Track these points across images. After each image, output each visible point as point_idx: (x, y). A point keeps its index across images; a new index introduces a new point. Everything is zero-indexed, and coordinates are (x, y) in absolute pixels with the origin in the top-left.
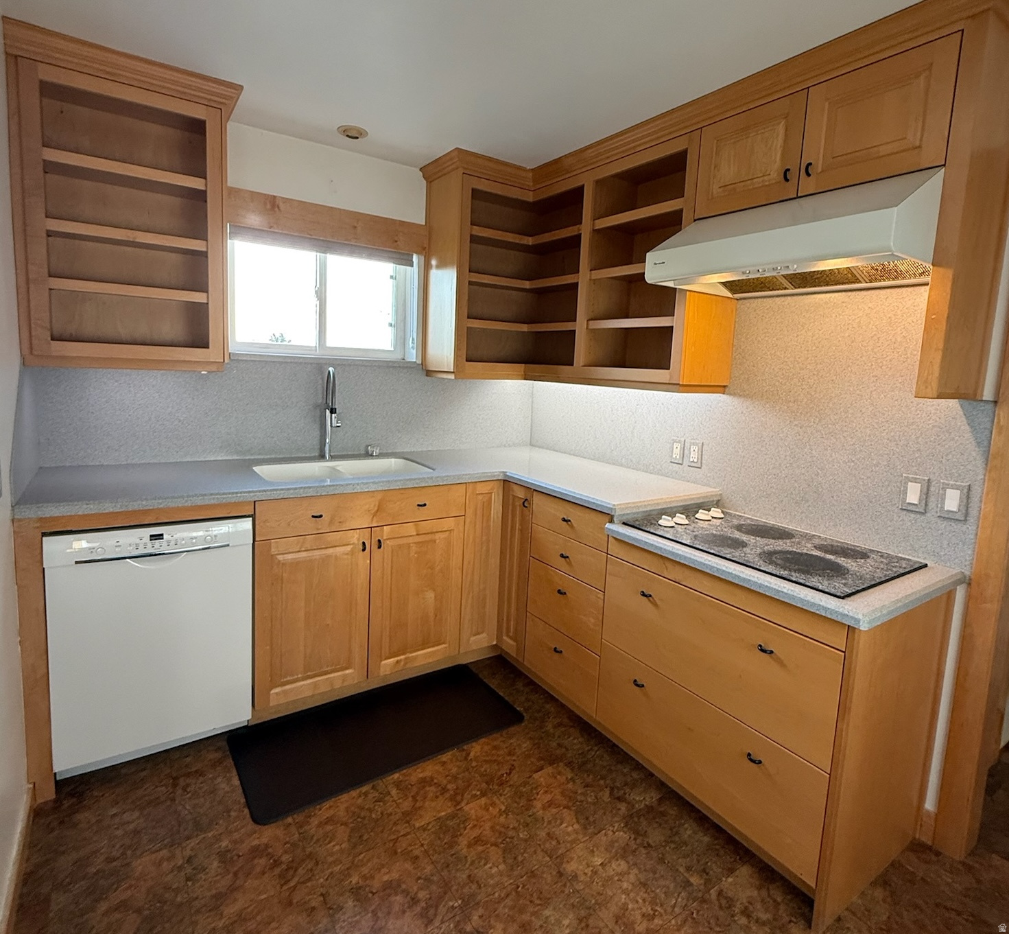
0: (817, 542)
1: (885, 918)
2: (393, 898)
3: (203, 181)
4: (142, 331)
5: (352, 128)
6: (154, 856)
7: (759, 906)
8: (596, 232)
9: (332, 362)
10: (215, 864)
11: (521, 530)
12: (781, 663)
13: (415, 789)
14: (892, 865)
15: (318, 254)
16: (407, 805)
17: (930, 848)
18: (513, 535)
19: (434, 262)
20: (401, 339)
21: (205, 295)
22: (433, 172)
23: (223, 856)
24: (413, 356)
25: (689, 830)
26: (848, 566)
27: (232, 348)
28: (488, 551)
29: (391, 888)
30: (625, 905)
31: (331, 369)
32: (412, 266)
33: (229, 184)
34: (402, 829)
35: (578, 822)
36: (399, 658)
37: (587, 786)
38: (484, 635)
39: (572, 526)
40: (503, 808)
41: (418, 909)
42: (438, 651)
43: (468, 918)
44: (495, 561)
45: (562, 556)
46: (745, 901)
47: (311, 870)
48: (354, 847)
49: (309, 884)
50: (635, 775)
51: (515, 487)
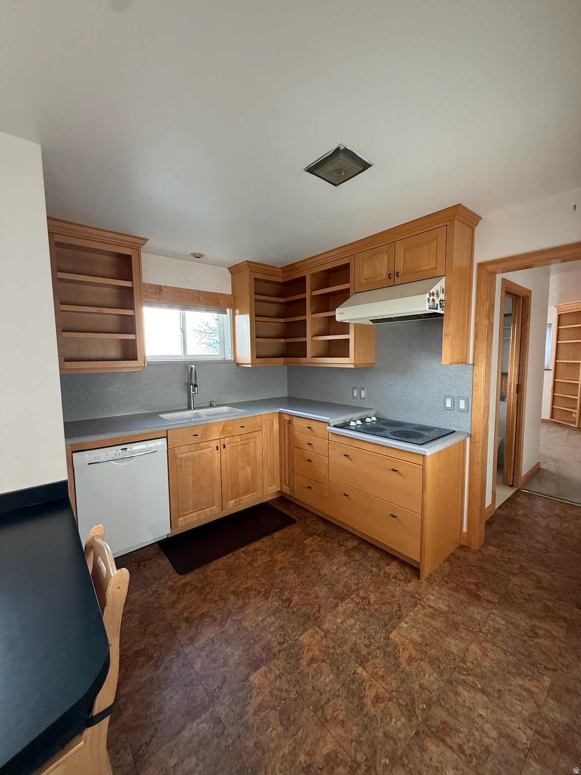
0: (414, 426)
1: (448, 572)
2: (250, 593)
3: (131, 282)
4: (100, 354)
5: (197, 254)
6: (139, 592)
7: (400, 575)
8: (313, 297)
9: (192, 363)
10: (168, 592)
11: (288, 435)
12: (401, 475)
13: (252, 553)
14: (452, 554)
15: (181, 311)
16: (249, 559)
17: (466, 547)
18: (284, 437)
19: (237, 312)
20: (223, 350)
21: (134, 335)
22: (234, 270)
23: (170, 588)
24: (229, 357)
25: (371, 553)
26: (425, 434)
27: (148, 359)
28: (273, 445)
29: (248, 589)
30: (347, 582)
31: (193, 366)
32: (227, 314)
33: (143, 282)
34: (250, 568)
35: (325, 556)
36: (236, 500)
37: (327, 542)
38: (275, 486)
39: (312, 430)
40: (292, 555)
41: (262, 594)
42: (253, 495)
43: (283, 595)
44: (277, 451)
45: (309, 444)
46: (394, 574)
47: (212, 588)
48: (229, 577)
49: (212, 593)
50: (348, 536)
51: (284, 415)
